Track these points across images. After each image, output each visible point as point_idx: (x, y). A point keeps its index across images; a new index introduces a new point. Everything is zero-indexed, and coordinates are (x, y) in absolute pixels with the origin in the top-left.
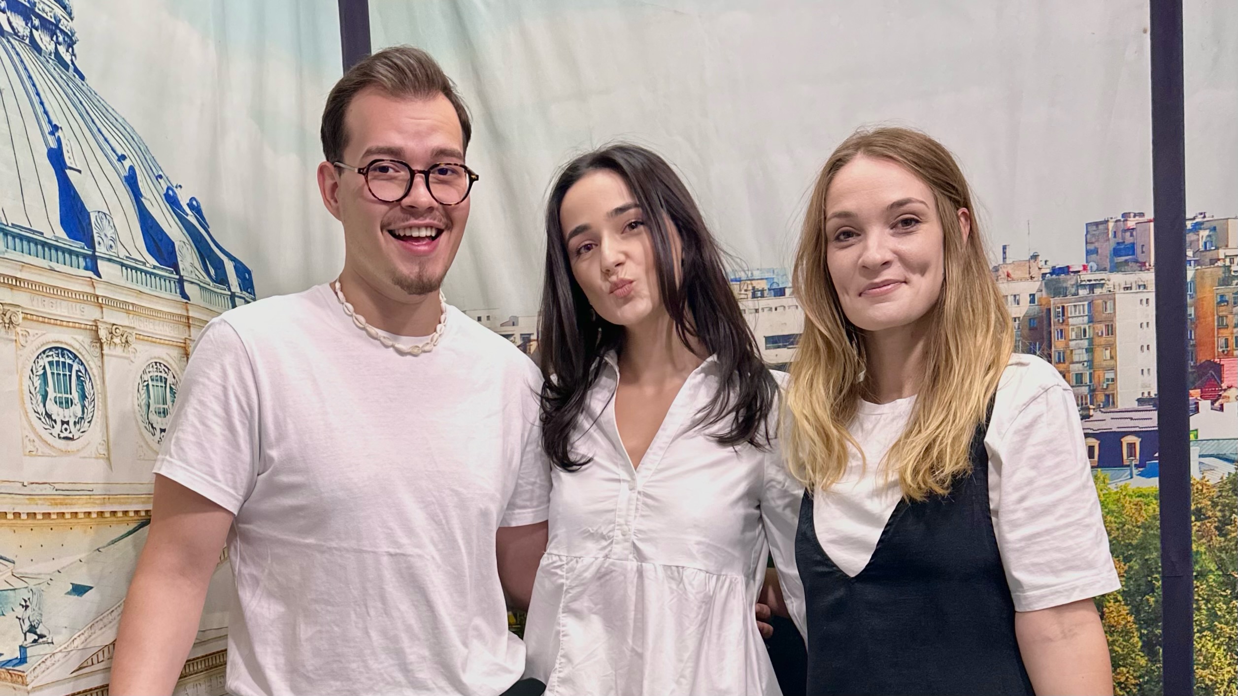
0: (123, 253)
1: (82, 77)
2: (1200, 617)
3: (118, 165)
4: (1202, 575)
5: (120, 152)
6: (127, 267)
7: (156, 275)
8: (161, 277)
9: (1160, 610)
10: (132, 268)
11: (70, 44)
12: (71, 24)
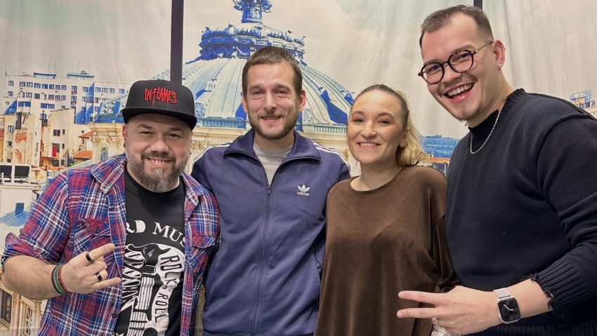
0: (315, 122)
1: (305, 65)
3: (318, 92)
5: (320, 86)
6: (317, 127)
7: (334, 128)
8: (337, 128)
10: (320, 127)
11: (301, 54)
12: (303, 48)
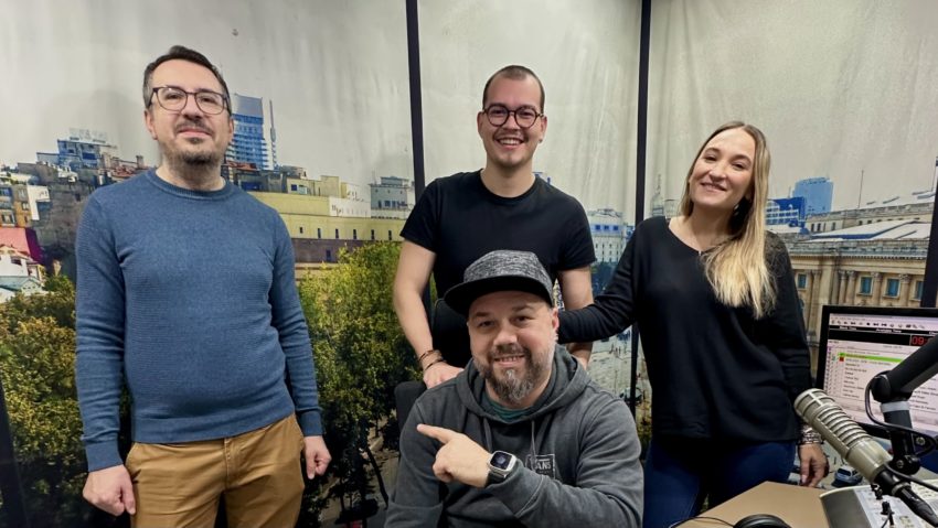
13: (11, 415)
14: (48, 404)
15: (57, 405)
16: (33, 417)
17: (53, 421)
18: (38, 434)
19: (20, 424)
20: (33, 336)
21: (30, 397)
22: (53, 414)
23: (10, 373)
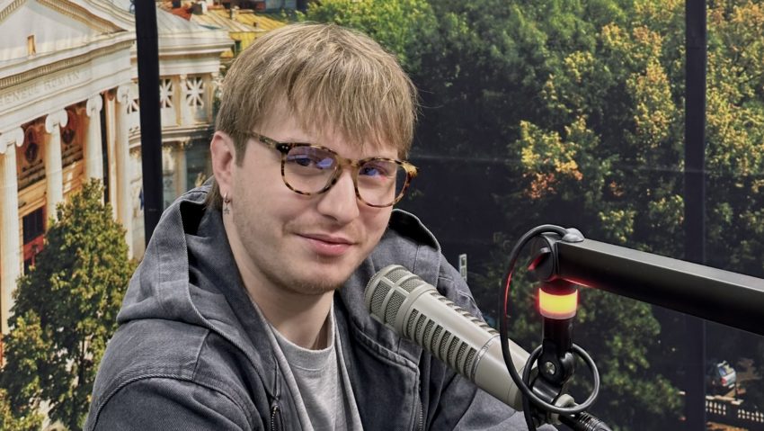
2: (710, 77)
4: (713, 48)
9: (684, 71)
13: (709, 117)
14: (748, 111)
15: (757, 114)
16: (730, 124)
17: (749, 133)
18: (732, 146)
19: (715, 130)
20: (747, 25)
21: (730, 100)
22: (750, 125)
23: (716, 66)
